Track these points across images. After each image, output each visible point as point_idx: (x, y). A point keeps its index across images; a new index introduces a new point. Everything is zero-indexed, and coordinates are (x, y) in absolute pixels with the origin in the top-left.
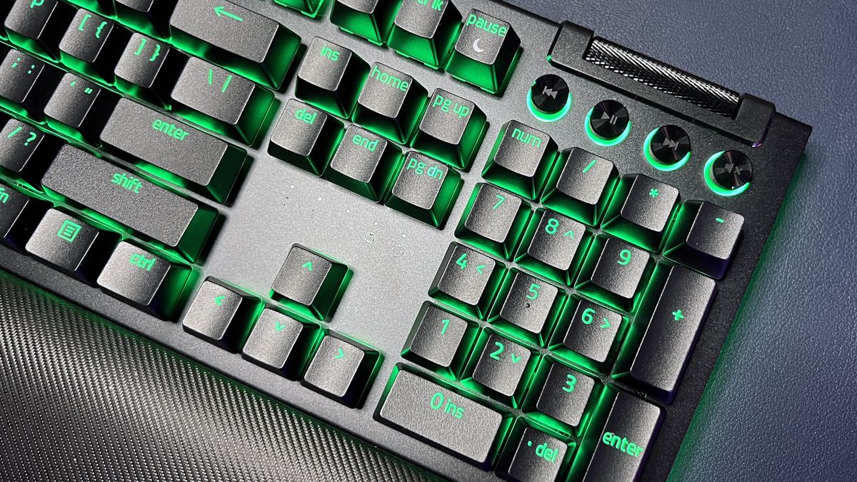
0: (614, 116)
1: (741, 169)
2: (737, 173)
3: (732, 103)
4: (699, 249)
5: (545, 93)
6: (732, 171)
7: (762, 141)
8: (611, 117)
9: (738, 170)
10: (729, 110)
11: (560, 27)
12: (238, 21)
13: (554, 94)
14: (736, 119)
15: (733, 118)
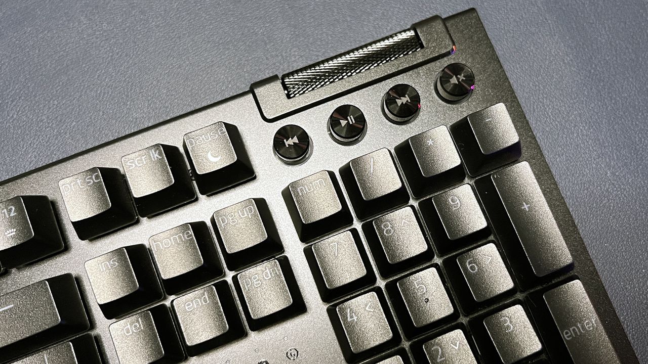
0: (349, 117)
1: (463, 75)
2: (462, 80)
3: (412, 38)
4: (496, 151)
5: (289, 145)
6: (458, 81)
7: (454, 44)
8: (347, 120)
9: (461, 77)
10: (415, 43)
11: (252, 91)
12: (10, 309)
13: (296, 140)
14: (425, 46)
15: (422, 47)
